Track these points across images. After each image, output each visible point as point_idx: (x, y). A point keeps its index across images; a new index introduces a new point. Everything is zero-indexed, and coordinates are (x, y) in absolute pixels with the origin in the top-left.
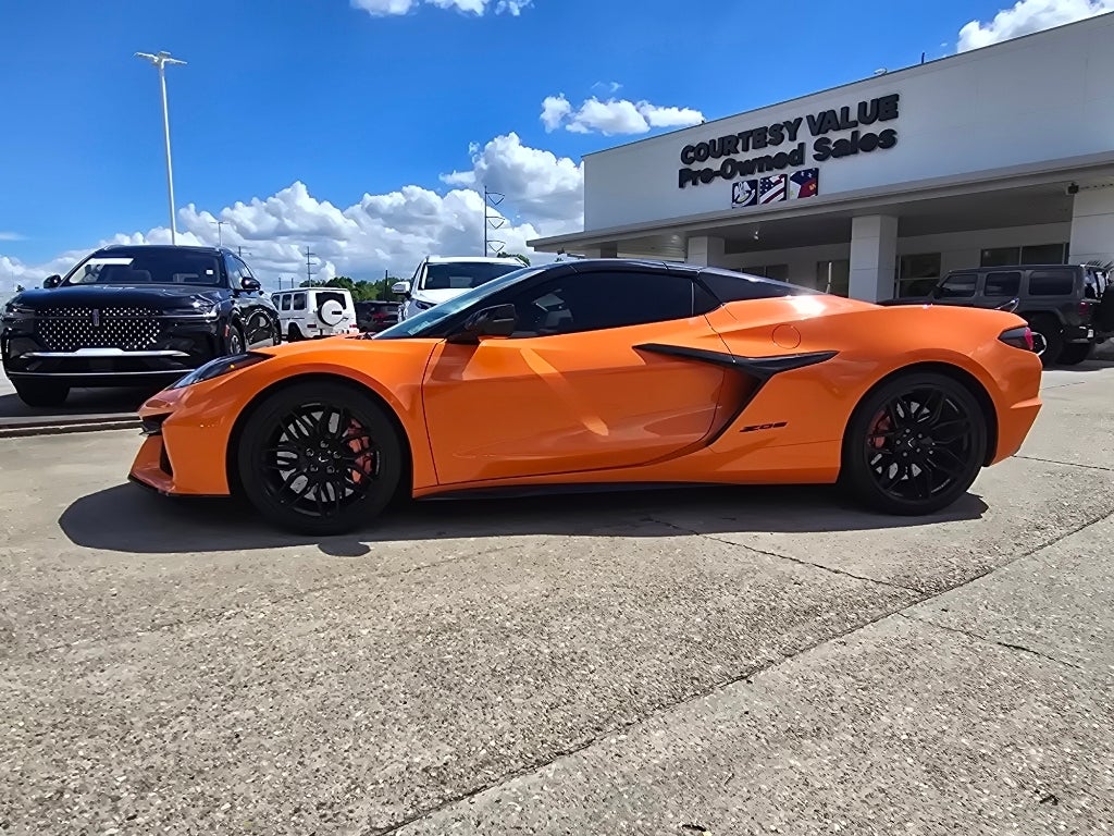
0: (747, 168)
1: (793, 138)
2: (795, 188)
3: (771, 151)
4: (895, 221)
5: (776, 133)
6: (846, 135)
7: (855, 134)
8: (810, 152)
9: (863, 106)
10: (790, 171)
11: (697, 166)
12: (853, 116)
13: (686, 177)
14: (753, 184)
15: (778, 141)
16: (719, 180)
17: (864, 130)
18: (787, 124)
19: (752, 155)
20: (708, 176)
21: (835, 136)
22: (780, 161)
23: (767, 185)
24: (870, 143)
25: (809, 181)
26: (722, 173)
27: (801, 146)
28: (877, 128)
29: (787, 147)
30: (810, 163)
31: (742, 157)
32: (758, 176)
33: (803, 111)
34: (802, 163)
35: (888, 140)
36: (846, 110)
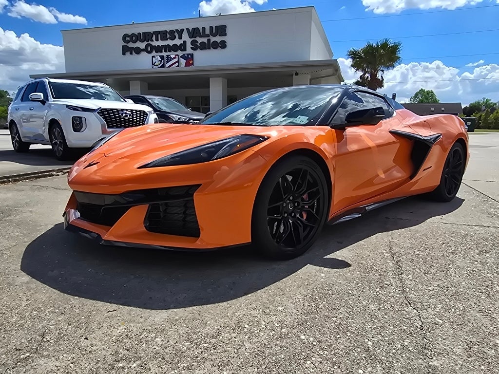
0: (159, 49)
1: (180, 38)
2: (183, 61)
3: (171, 43)
4: (226, 81)
5: (172, 34)
6: (205, 40)
7: (209, 40)
8: (189, 46)
9: (211, 28)
10: (180, 53)
11: (131, 45)
12: (208, 32)
13: (125, 50)
14: (162, 57)
15: (173, 38)
16: (144, 54)
17: (213, 39)
18: (177, 30)
19: (160, 43)
20: (138, 51)
21: (200, 40)
22: (175, 48)
23: (169, 59)
24: (215, 46)
25: (189, 59)
26: (145, 50)
27: (185, 42)
28: (218, 39)
29: (177, 42)
30: (189, 50)
31: (155, 43)
32: (164, 54)
33: (184, 26)
34: (185, 50)
35: (223, 45)
36: (204, 29)
